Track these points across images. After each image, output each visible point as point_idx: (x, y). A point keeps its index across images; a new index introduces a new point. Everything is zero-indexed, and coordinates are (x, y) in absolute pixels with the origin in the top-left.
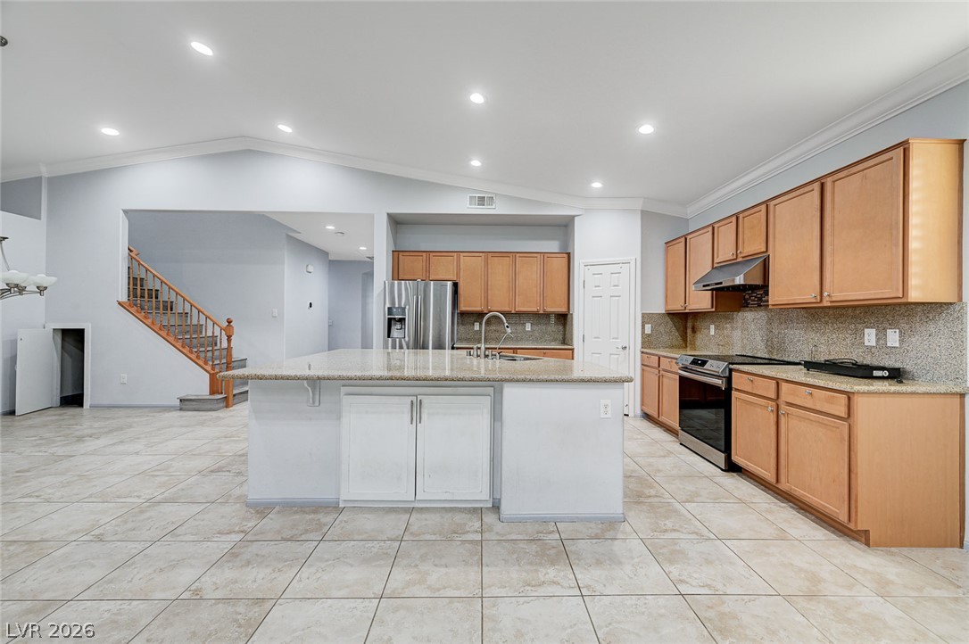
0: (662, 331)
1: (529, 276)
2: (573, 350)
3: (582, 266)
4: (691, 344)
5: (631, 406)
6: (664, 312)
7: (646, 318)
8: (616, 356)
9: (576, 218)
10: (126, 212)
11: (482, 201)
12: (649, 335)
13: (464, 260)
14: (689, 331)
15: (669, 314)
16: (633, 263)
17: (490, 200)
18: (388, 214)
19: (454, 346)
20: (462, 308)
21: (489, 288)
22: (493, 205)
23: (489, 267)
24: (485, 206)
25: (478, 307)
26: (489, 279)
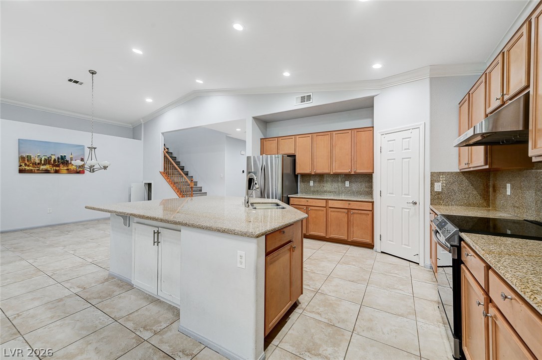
0: (456, 189)
1: (343, 146)
2: (373, 202)
3: (380, 135)
4: (492, 204)
5: (421, 256)
6: (459, 171)
7: (435, 177)
8: (408, 210)
9: (375, 98)
10: (163, 133)
11: (303, 99)
12: (439, 193)
13: (299, 140)
14: (491, 190)
15: (464, 173)
16: (422, 128)
17: (309, 97)
18: (253, 117)
19: (289, 196)
20: (298, 171)
21: (315, 157)
22: (311, 100)
23: (315, 143)
24: (306, 102)
25: (307, 171)
26: (315, 151)
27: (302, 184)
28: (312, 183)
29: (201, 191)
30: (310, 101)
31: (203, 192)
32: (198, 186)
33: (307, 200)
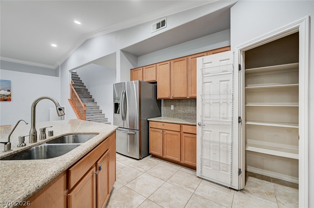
9: (231, 9)
10: (70, 71)
11: (158, 26)
13: (159, 67)
17: (163, 23)
18: (121, 50)
19: (148, 119)
20: (159, 96)
21: (173, 82)
22: (166, 25)
23: (173, 69)
24: (161, 28)
25: (167, 96)
26: (173, 77)
27: (165, 108)
28: (172, 107)
29: (101, 113)
30: (164, 25)
31: (103, 113)
32: (100, 109)
33: (163, 124)
